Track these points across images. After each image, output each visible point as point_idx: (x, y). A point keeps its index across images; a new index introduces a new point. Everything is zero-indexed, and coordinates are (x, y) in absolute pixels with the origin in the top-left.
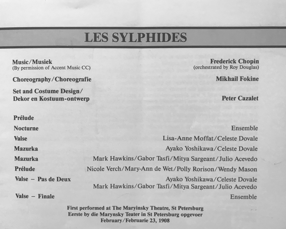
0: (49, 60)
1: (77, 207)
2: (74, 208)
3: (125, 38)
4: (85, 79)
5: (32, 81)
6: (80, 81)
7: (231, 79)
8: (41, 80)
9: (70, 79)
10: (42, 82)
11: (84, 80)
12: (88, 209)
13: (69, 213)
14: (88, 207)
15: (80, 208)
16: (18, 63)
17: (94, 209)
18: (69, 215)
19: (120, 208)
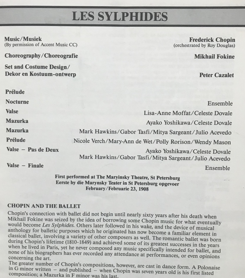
0: (39, 37)
1: (64, 176)
2: (61, 177)
3: (110, 17)
4: (72, 55)
5: (23, 57)
6: (67, 57)
7: (209, 57)
8: (31, 56)
9: (58, 56)
10: (32, 58)
11: (71, 57)
12: (74, 178)
13: (57, 181)
14: (74, 176)
15: (67, 176)
16: (10, 40)
17: (80, 177)
18: (57, 183)
19: (104, 178)
